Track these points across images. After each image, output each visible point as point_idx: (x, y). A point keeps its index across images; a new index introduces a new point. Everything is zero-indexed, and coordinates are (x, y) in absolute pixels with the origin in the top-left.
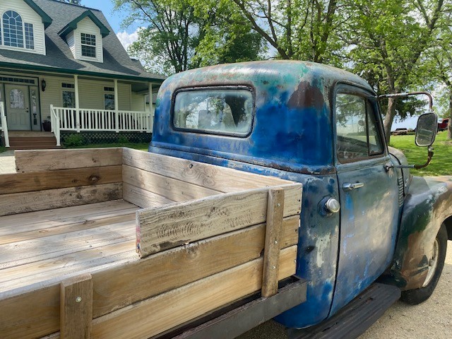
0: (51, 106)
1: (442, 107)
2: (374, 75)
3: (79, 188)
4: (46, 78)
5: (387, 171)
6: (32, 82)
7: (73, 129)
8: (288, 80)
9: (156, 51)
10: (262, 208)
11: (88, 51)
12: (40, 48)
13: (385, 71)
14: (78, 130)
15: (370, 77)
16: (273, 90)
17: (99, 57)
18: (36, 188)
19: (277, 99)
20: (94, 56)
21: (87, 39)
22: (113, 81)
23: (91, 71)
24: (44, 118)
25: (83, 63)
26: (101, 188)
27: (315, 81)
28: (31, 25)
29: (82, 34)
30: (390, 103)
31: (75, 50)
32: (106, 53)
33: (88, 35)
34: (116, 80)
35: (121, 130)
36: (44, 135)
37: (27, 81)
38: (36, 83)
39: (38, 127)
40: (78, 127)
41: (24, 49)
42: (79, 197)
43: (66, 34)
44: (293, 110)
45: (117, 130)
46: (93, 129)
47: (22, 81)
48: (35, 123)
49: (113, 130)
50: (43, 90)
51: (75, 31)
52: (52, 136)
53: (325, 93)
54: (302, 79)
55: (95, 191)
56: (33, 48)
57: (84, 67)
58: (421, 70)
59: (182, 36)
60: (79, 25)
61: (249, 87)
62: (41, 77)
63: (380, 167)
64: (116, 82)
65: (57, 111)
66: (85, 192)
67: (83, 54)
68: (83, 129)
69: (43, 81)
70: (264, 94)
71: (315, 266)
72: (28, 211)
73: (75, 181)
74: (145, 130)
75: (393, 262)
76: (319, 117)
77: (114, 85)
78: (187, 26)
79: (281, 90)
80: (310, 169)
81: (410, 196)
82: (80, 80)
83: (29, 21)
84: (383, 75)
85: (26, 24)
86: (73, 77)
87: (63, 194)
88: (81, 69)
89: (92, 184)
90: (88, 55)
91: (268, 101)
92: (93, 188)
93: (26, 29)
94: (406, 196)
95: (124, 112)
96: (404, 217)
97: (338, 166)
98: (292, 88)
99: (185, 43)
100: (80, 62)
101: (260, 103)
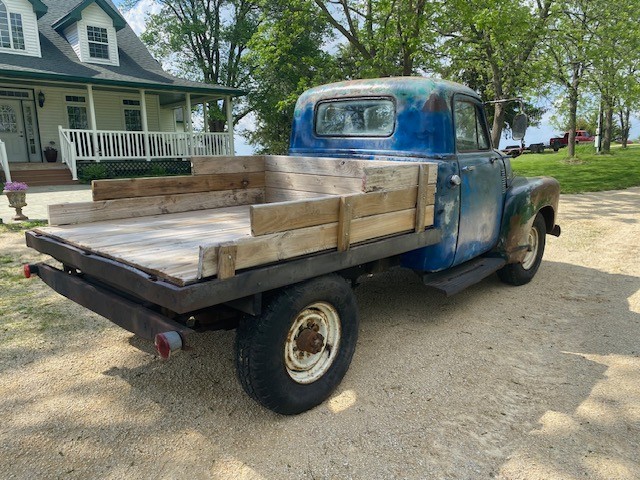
0: (60, 127)
1: (563, 116)
2: (477, 76)
3: (235, 190)
4: (43, 89)
5: (492, 163)
6: (26, 95)
7: (91, 158)
8: (422, 92)
9: (176, 46)
10: (416, 176)
11: (98, 50)
12: (33, 48)
13: (490, 71)
14: (97, 158)
15: (472, 79)
16: (411, 100)
17: (114, 59)
18: (206, 189)
19: (414, 106)
20: (107, 57)
21: (96, 35)
22: (138, 92)
23: (110, 78)
24: (45, 144)
25: (95, 68)
26: (251, 191)
27: (441, 94)
28: (19, 16)
29: (89, 28)
30: (498, 111)
31: (80, 49)
32: (122, 54)
33: (96, 29)
34: (143, 91)
35: (153, 157)
36: (51, 166)
37: (18, 94)
38: (31, 97)
39: (36, 157)
40: (97, 154)
41: (12, 51)
42: (235, 198)
43: (64, 28)
44: (426, 115)
45: (148, 158)
46: (117, 157)
47: (11, 94)
48: (34, 152)
49: (143, 157)
50: (41, 105)
51: (79, 23)
52: (64, 167)
53: (448, 101)
54: (432, 92)
55: (246, 194)
56: (23, 48)
57: (99, 73)
58: (535, 69)
59: (211, 23)
60: (84, 14)
61: (390, 98)
62: (37, 88)
63: (487, 160)
64: (143, 94)
65: (68, 134)
66: (239, 194)
67: (92, 55)
68: (104, 158)
69: (41, 94)
70: (403, 103)
71: (444, 223)
72: (202, 209)
73: (232, 185)
74: (180, 156)
75: (499, 240)
76: (445, 118)
77: (141, 97)
78: (217, 9)
79: (417, 100)
80: (440, 155)
81: (511, 188)
82: (96, 92)
83: (15, 11)
84: (489, 75)
85: (12, 15)
86: (86, 88)
87: (224, 195)
88: (96, 77)
89: (244, 187)
90: (99, 56)
91: (407, 108)
92: (245, 192)
93: (13, 22)
94: (508, 187)
95: (155, 133)
96: (507, 205)
97: (458, 154)
98: (426, 98)
99: (216, 34)
100: (90, 66)
101: (400, 110)
